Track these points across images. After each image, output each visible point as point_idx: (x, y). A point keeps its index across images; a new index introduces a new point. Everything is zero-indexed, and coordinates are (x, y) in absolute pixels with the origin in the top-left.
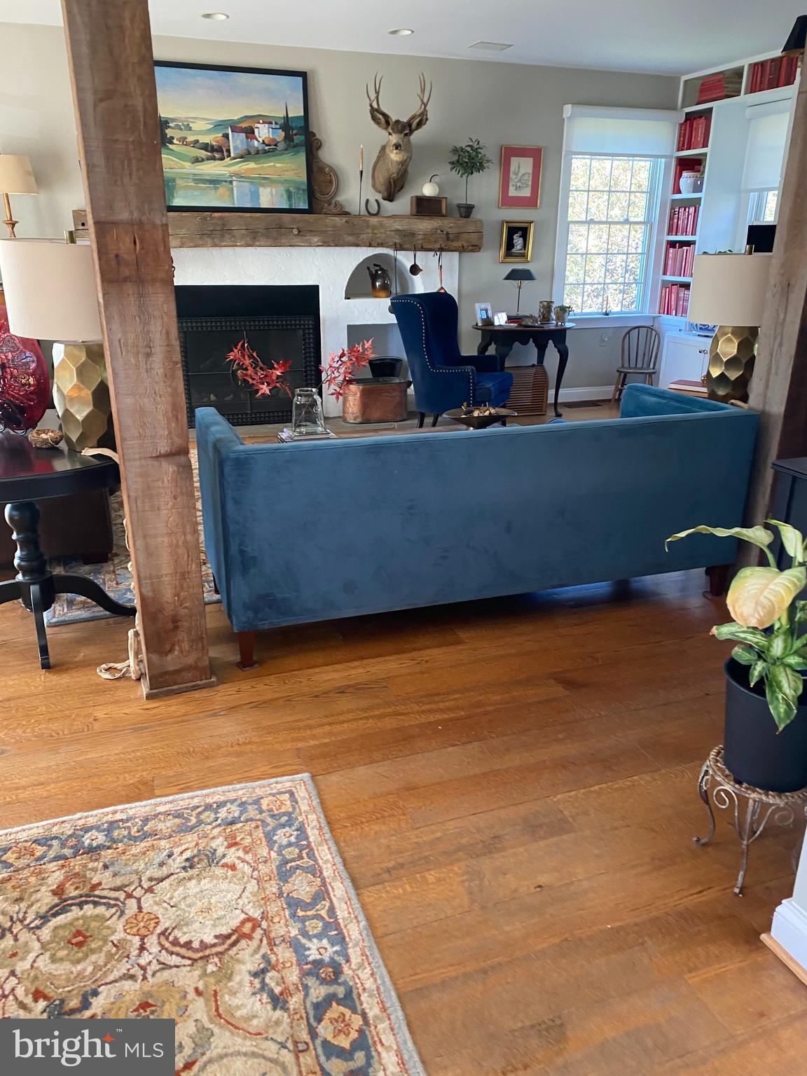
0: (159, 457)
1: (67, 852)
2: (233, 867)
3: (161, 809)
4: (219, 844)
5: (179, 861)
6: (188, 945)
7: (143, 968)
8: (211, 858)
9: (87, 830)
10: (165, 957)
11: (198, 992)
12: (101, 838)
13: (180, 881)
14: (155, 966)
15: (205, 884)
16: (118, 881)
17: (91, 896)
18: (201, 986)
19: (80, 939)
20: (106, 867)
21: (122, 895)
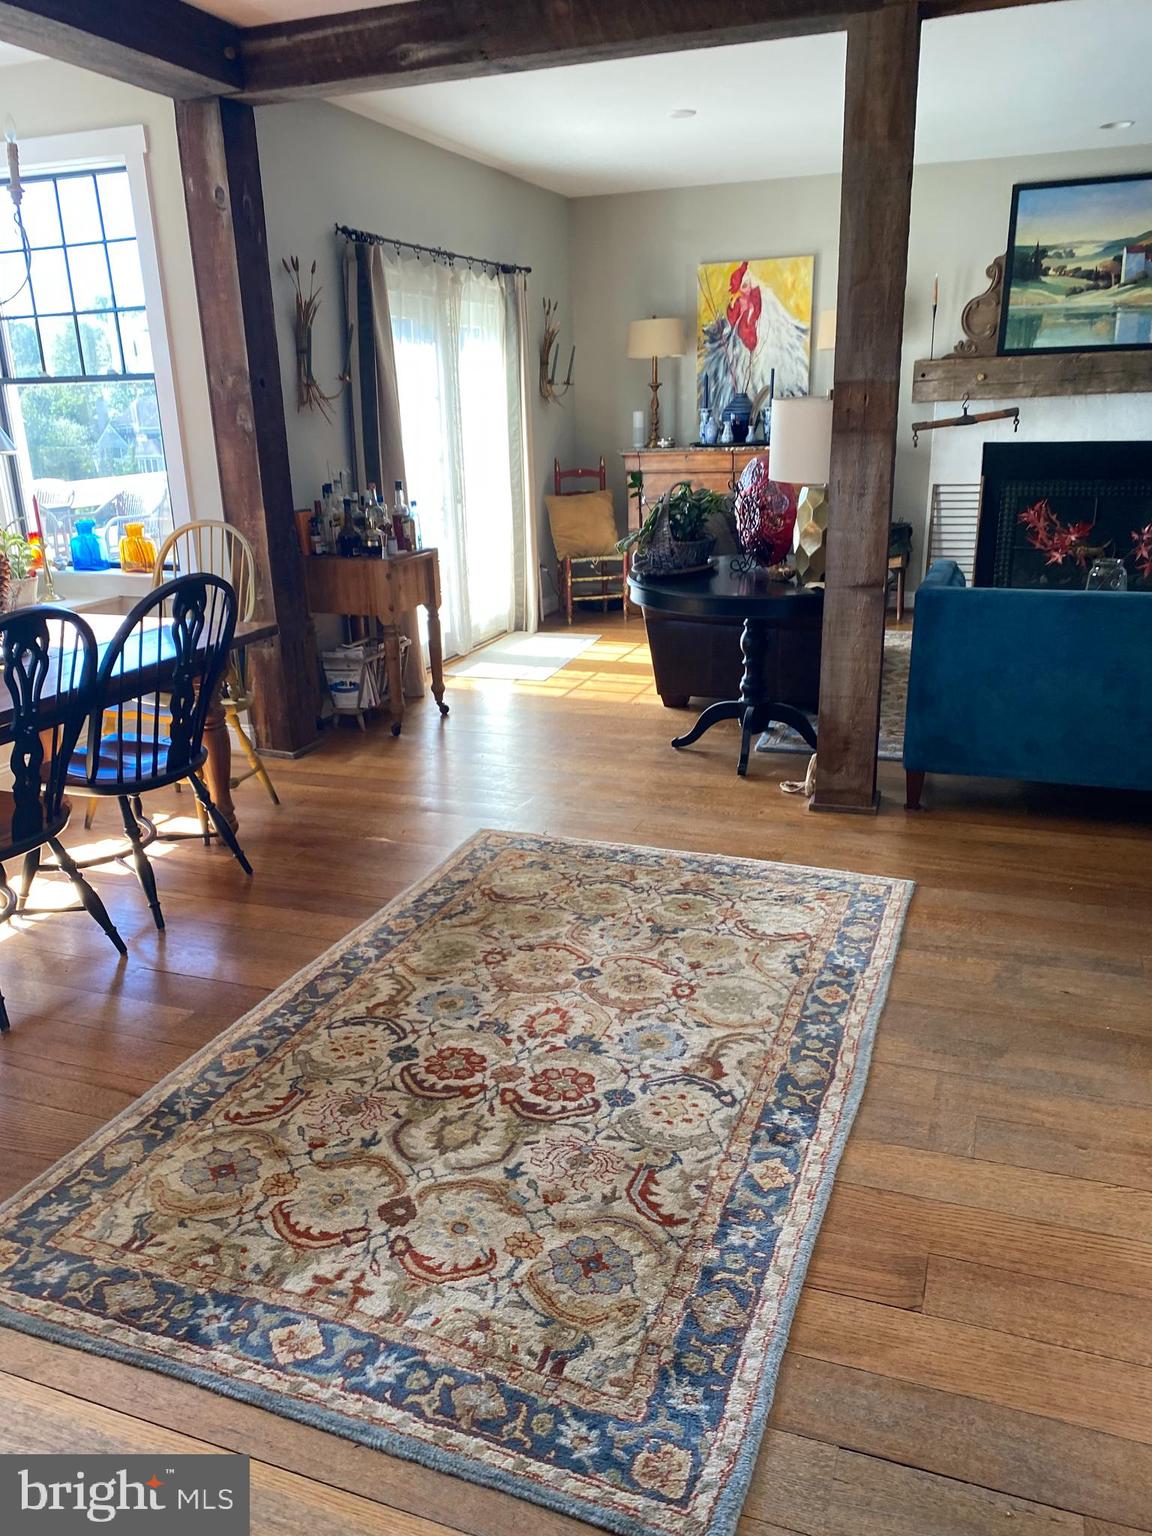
0: (856, 587)
1: (701, 869)
2: (812, 909)
3: (780, 868)
4: (810, 896)
5: (774, 894)
6: (753, 931)
7: (719, 930)
8: (799, 901)
9: (719, 863)
10: (735, 930)
11: (746, 950)
12: (727, 870)
13: (768, 904)
14: (726, 931)
15: (785, 910)
16: (726, 892)
17: (705, 892)
18: (750, 948)
19: (686, 907)
20: (722, 883)
21: (724, 898)
